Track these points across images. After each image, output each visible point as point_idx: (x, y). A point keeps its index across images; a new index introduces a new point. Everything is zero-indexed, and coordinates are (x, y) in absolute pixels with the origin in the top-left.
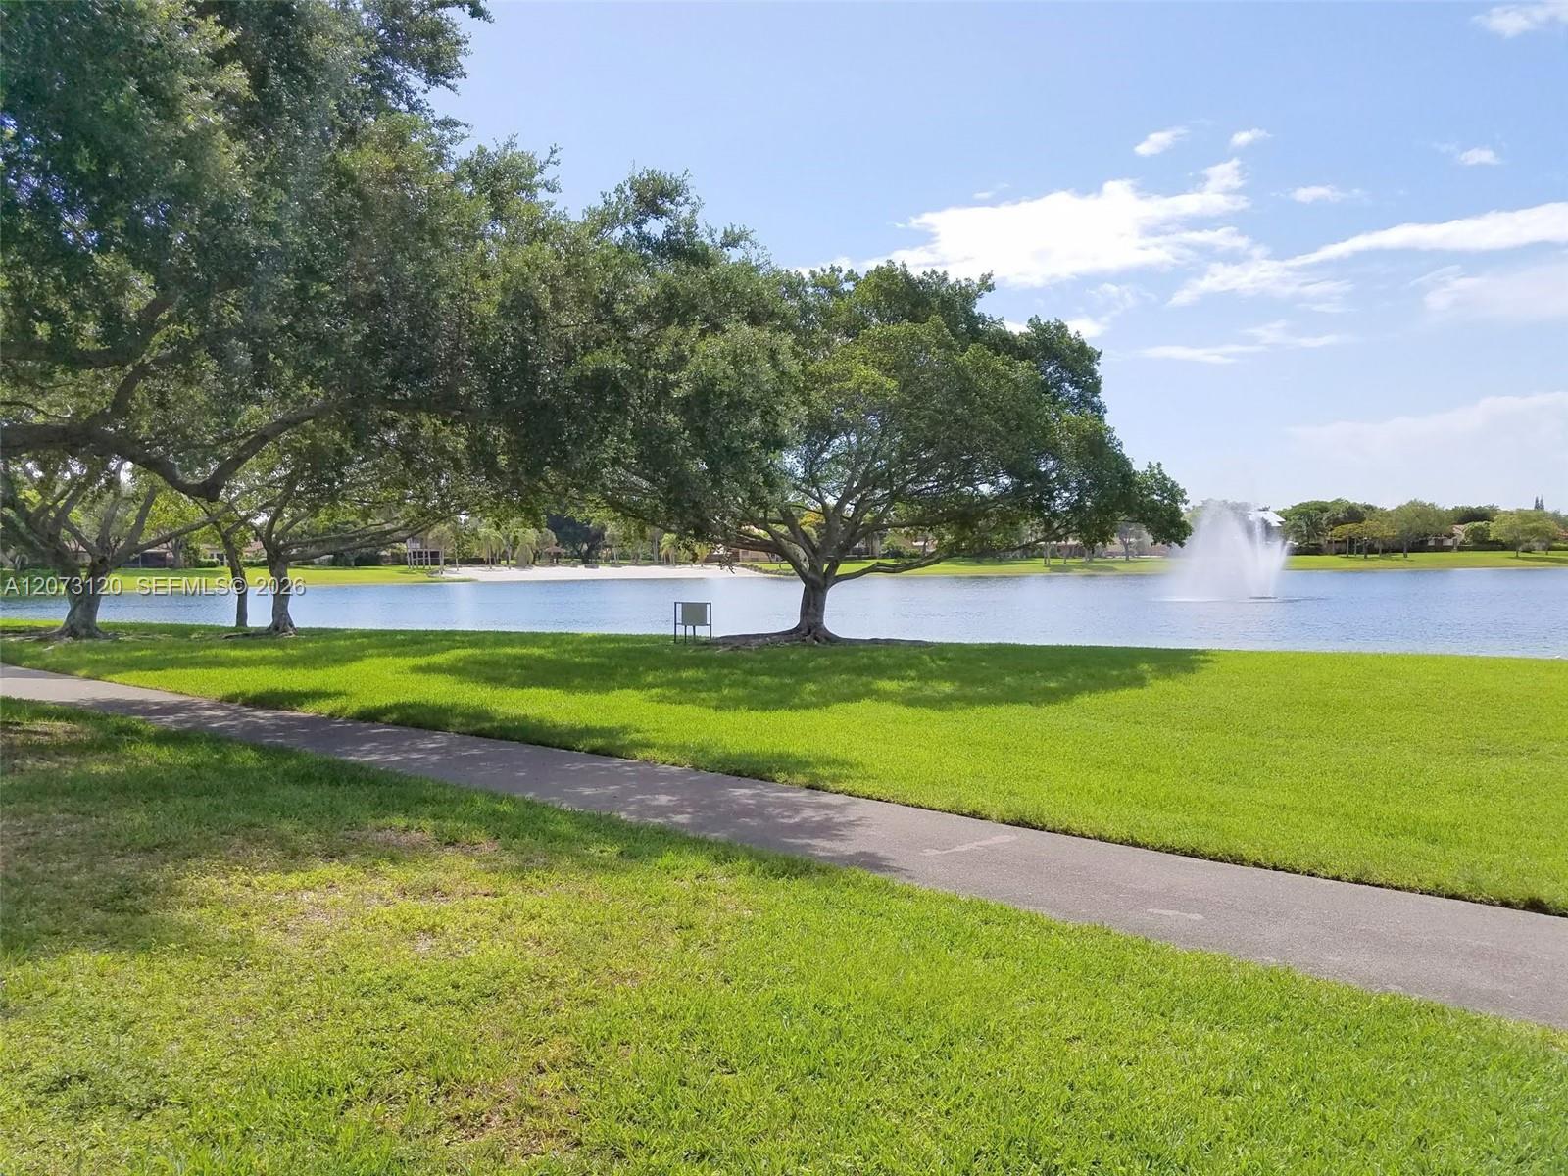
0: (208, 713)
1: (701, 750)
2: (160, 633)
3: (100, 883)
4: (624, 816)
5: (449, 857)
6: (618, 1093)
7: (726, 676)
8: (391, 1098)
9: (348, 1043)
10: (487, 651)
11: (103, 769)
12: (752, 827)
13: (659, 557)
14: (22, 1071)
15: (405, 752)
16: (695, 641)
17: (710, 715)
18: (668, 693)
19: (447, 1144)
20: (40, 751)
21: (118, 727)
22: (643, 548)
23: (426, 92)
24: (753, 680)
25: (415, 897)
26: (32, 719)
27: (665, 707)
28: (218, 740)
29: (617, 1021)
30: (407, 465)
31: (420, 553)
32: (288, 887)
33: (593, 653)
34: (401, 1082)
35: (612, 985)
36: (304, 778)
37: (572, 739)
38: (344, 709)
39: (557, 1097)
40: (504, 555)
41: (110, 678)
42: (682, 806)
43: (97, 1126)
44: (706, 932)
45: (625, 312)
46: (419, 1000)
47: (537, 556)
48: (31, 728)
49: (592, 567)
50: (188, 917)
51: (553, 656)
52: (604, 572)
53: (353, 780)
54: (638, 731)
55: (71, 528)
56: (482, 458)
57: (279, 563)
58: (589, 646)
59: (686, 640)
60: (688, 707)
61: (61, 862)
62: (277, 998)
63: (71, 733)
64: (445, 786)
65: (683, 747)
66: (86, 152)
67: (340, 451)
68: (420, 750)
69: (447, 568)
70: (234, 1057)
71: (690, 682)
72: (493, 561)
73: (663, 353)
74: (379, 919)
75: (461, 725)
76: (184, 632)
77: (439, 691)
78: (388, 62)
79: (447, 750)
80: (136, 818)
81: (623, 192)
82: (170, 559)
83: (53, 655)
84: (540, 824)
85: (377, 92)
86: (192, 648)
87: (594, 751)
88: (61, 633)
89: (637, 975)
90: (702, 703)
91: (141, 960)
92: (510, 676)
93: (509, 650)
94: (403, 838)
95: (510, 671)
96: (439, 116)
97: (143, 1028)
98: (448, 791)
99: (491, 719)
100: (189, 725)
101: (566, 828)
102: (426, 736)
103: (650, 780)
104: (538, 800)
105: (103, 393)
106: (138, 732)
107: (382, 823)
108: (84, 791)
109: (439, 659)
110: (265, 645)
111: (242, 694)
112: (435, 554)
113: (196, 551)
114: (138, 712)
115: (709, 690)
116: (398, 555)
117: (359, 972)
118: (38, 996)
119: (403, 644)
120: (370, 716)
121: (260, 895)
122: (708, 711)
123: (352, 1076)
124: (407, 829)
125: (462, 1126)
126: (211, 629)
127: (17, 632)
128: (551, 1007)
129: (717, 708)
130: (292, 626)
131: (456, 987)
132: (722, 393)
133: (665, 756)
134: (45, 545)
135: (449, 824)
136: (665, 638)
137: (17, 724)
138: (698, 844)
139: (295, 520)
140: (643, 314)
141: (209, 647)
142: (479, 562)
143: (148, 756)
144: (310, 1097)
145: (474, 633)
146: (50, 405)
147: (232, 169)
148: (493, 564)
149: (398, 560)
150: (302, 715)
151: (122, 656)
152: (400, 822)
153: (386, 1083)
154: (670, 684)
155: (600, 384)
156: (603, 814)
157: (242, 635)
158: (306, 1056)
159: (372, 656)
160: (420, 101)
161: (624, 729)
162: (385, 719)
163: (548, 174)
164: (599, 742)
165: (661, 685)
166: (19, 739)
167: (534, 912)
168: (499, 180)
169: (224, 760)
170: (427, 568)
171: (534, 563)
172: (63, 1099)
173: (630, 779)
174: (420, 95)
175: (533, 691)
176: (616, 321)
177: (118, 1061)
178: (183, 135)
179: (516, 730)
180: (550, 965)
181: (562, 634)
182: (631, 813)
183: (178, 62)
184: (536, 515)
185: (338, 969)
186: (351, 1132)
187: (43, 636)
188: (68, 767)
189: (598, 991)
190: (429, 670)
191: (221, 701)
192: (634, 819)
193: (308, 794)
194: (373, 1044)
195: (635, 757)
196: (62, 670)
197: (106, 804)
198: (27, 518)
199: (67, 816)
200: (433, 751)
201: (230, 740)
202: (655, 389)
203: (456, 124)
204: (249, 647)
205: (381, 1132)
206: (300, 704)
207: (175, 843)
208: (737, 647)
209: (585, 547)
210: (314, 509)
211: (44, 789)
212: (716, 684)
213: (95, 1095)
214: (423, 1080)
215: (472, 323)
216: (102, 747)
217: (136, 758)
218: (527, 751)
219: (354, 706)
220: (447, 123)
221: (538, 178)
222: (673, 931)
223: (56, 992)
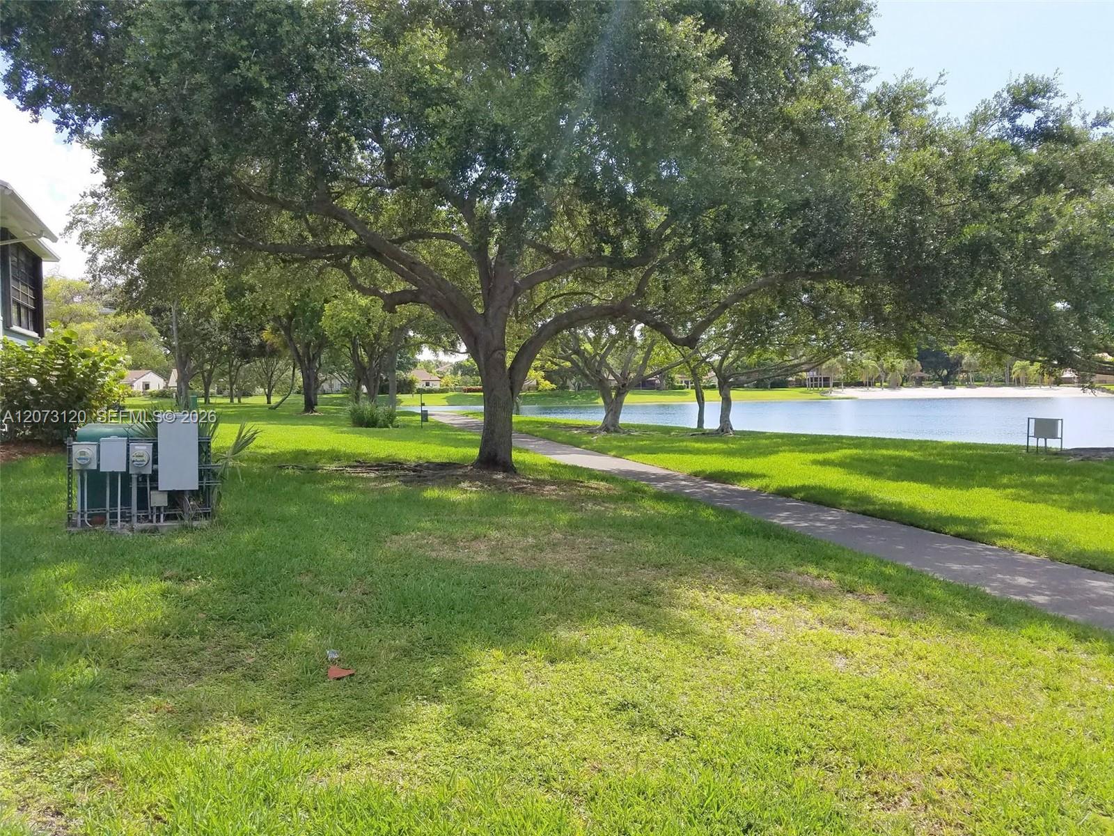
0: (683, 483)
1: (1056, 544)
2: (653, 431)
3: (632, 583)
4: (988, 590)
5: (850, 601)
6: (1005, 806)
7: (1077, 483)
8: (827, 767)
9: (794, 722)
10: (867, 452)
11: (629, 513)
12: (1109, 614)
13: (1010, 380)
14: (601, 693)
15: (811, 520)
16: (1046, 451)
17: (1063, 515)
18: (1022, 493)
19: (870, 810)
20: (595, 499)
21: (634, 488)
22: (997, 372)
23: (845, 50)
24: (1105, 487)
25: (830, 627)
26: (588, 479)
27: (1020, 505)
28: (691, 501)
29: (999, 750)
30: (815, 317)
31: (816, 379)
32: (744, 605)
33: (954, 457)
34: (834, 757)
35: (991, 723)
36: (746, 532)
37: (939, 524)
38: (767, 486)
39: (954, 797)
40: (878, 379)
41: (628, 457)
42: (1041, 588)
43: (644, 738)
44: (1073, 697)
45: (997, 189)
46: (841, 701)
47: (905, 379)
48: (589, 485)
49: (950, 388)
50: (685, 615)
51: (922, 458)
52: (960, 392)
53: (778, 537)
54: (996, 523)
55: (608, 367)
56: (872, 310)
57: (725, 387)
58: (950, 452)
59: (1038, 450)
60: (1041, 506)
61: (611, 568)
62: (745, 680)
63: (608, 489)
64: (843, 550)
65: (1038, 541)
66: (635, 135)
67: (770, 311)
68: (822, 521)
69: (835, 389)
70: (722, 714)
71: (1042, 485)
72: (870, 384)
73: (1032, 219)
74: (807, 638)
75: (851, 505)
76: (667, 430)
77: (833, 479)
78: (819, 34)
79: (840, 523)
80: (648, 546)
81: (1000, 96)
82: (658, 384)
83: (597, 442)
84: (918, 588)
85: (811, 58)
86: (673, 441)
87: (958, 536)
88: (600, 429)
89: (1012, 719)
90: (1054, 503)
91: (660, 637)
92: (886, 471)
93: (884, 452)
94: (816, 583)
95: (886, 468)
96: (854, 66)
97: (665, 682)
98: (846, 553)
99: (873, 503)
100: (672, 490)
101: (939, 593)
102: (825, 511)
103: (1010, 564)
104: (915, 568)
105: (630, 284)
106: (644, 492)
107: (801, 569)
108: (619, 525)
109: (832, 456)
110: (716, 441)
111: (703, 471)
112: (826, 379)
113: (672, 379)
114: (643, 480)
115: (1061, 493)
116: (801, 381)
117: (797, 673)
118: (606, 649)
119: (804, 444)
120: (785, 493)
121: (726, 607)
122: (1059, 511)
123: (799, 745)
124: (818, 577)
125: (880, 800)
126: (683, 429)
127: (577, 428)
128: (942, 728)
129: (1070, 509)
130: (731, 429)
131: (867, 697)
132: (1088, 246)
133: (1022, 546)
134: (595, 377)
135: (848, 578)
136: (1018, 447)
137: (582, 482)
138: (1058, 623)
139: (738, 358)
140: (1015, 188)
141: (683, 441)
142: (860, 384)
143: (650, 508)
144: (772, 753)
145: (857, 438)
146: (601, 293)
147: (719, 130)
148: (870, 386)
149: (800, 384)
150: (739, 488)
151: (633, 444)
152: (814, 571)
153: (824, 757)
154: (1024, 486)
155: (975, 249)
156: (971, 586)
157: (700, 434)
158: (768, 724)
159: (785, 451)
160: (841, 58)
161: (984, 521)
162: (796, 496)
163: (936, 93)
164: (962, 529)
165: (1015, 486)
166: (583, 491)
167: (922, 654)
168: (898, 104)
169: (694, 514)
170: (820, 389)
171: (902, 385)
172: (624, 716)
173: (991, 561)
174: (841, 54)
175: (905, 484)
176: (991, 197)
177: (653, 700)
178: (692, 114)
179: (893, 512)
180: (938, 695)
181: (928, 441)
182: (994, 589)
183: (690, 65)
184: (909, 349)
185: (783, 668)
186: (803, 783)
187: (591, 430)
188: (610, 510)
189: (980, 725)
190: (825, 463)
191: (690, 475)
192: (996, 593)
193: (751, 543)
194: (812, 726)
195: (994, 544)
196: (601, 451)
197: (632, 535)
198: (586, 361)
199: (612, 540)
200: (832, 522)
201: (698, 501)
202: (1025, 247)
203: (866, 69)
204: (706, 442)
205: (822, 789)
206: (739, 481)
207: (673, 565)
208: (1088, 459)
209: (945, 372)
210: (750, 351)
211: (597, 522)
212: (1069, 489)
213: (642, 718)
214: (850, 759)
215: (874, 212)
216: (626, 500)
217: (645, 508)
218: (903, 529)
219: (774, 485)
220: (861, 69)
221: (928, 97)
222: (1041, 690)
223: (615, 648)
